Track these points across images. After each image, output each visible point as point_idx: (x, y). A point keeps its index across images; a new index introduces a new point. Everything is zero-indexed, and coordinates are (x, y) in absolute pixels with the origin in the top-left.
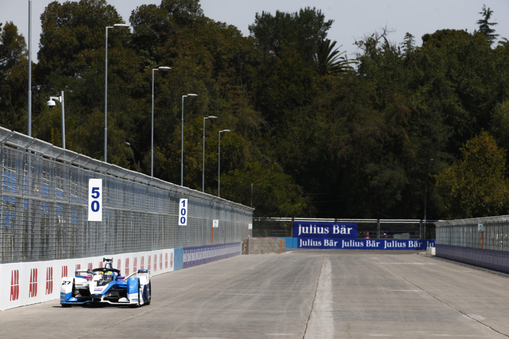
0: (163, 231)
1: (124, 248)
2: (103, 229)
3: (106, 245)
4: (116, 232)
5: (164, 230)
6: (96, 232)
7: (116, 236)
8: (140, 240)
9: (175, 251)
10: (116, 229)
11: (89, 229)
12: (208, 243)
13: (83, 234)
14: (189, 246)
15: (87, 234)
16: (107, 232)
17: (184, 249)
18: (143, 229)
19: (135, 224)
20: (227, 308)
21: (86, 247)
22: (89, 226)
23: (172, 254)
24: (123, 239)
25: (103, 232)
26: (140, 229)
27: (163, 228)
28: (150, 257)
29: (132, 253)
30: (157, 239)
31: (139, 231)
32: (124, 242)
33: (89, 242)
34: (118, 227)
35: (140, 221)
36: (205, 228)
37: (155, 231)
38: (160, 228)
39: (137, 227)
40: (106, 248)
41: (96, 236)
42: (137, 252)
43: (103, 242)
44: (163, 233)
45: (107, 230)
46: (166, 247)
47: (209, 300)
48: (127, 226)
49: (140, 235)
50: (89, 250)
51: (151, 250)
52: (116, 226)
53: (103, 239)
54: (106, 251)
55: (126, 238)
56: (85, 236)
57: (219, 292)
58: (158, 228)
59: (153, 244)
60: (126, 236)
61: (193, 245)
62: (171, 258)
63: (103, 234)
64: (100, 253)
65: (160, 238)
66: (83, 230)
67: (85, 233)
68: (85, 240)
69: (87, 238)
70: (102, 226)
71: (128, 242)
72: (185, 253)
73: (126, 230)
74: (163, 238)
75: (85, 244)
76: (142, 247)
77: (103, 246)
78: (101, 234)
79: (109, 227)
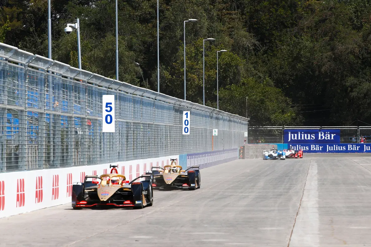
0: (169, 139)
1: (135, 155)
3: (119, 153)
4: (127, 142)
6: (110, 142)
7: (127, 144)
8: (149, 148)
9: (180, 157)
10: (127, 139)
11: (103, 139)
12: (209, 150)
13: (98, 144)
14: (192, 152)
15: (102, 144)
17: (188, 155)
18: (151, 139)
19: (144, 134)
20: (225, 206)
21: (101, 155)
22: (103, 137)
24: (134, 147)
27: (169, 137)
29: (142, 160)
31: (148, 140)
32: (135, 150)
33: (103, 151)
34: (129, 137)
35: (149, 131)
36: (206, 137)
37: (162, 140)
38: (166, 136)
39: (146, 137)
40: (119, 155)
41: (110, 145)
42: (147, 158)
43: (116, 150)
44: (169, 142)
45: (119, 140)
46: (171, 153)
47: (209, 199)
48: (137, 136)
49: (149, 143)
50: (104, 157)
51: (159, 157)
52: (128, 136)
53: (116, 147)
54: (119, 158)
55: (137, 147)
56: (100, 146)
57: (219, 192)
58: (164, 138)
60: (137, 144)
61: (195, 152)
63: (116, 143)
64: (114, 160)
65: (166, 146)
66: (98, 140)
67: (100, 142)
68: (100, 149)
69: (102, 147)
70: (115, 136)
71: (139, 150)
72: (189, 159)
73: (136, 140)
74: (169, 146)
75: (101, 152)
76: (150, 154)
77: (116, 154)
78: (114, 143)
79: (122, 137)
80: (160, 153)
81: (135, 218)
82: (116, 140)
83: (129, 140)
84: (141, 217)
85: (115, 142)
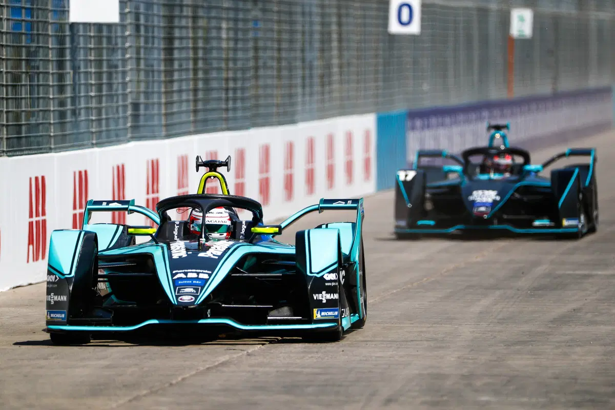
0: (335, 53)
1: (201, 116)
2: (125, 50)
3: (136, 106)
4: (169, 61)
5: (340, 49)
6: (99, 63)
7: (169, 72)
8: (257, 87)
9: (382, 124)
10: (169, 50)
11: (74, 51)
12: (496, 93)
13: (52, 69)
14: (427, 103)
15: (68, 69)
16: (138, 59)
17: (413, 115)
18: (265, 49)
19: (235, 31)
20: (563, 320)
21: (62, 115)
22: (72, 41)
24: (196, 84)
25: (124, 61)
26: (256, 49)
28: (290, 148)
30: (316, 80)
31: (251, 54)
32: (200, 95)
33: (74, 99)
35: (256, 20)
37: (308, 55)
38: (325, 39)
39: (246, 40)
40: (136, 117)
41: (99, 75)
42: (247, 128)
43: (125, 96)
44: (335, 61)
45: (138, 53)
46: (345, 109)
48: (207, 40)
49: (256, 68)
50: (76, 124)
52: (170, 39)
53: (125, 85)
54: (135, 128)
55: (206, 81)
56: (61, 77)
59: (299, 99)
60: (206, 72)
61: (440, 103)
62: (367, 149)
63: (124, 66)
64: (117, 136)
66: (52, 56)
67: (61, 64)
68: (61, 89)
69: (68, 81)
70: (119, 40)
71: (214, 95)
72: (413, 128)
73: (205, 53)
75: (62, 103)
76: (262, 111)
77: (125, 111)
78: (116, 67)
79: (146, 42)
80: (299, 108)
82: (124, 55)
83: (176, 54)
85: (120, 63)
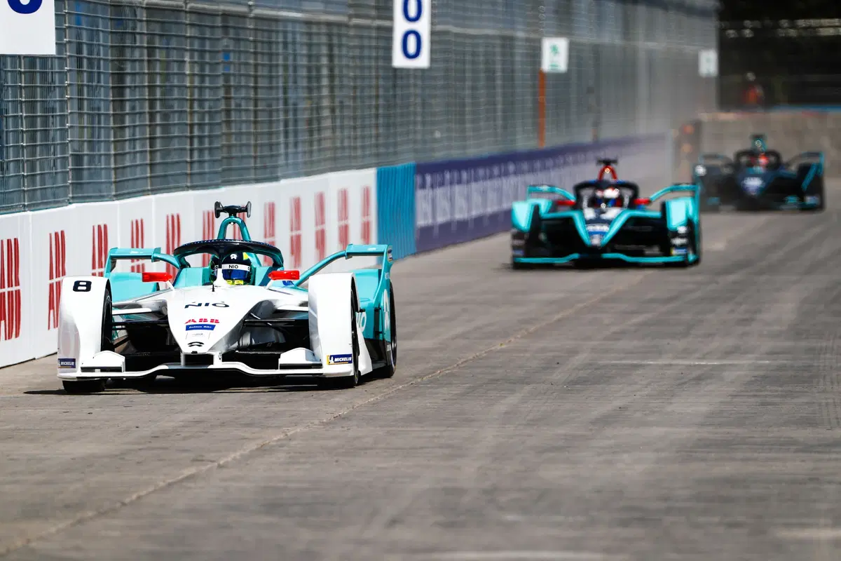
0: (325, 92)
1: (159, 171)
2: (63, 89)
3: (78, 159)
4: (120, 103)
5: (332, 88)
6: (32, 105)
7: (119, 118)
8: (229, 135)
9: (382, 180)
10: (119, 90)
12: (524, 142)
14: (439, 155)
16: (81, 101)
17: (422, 169)
18: (238, 88)
19: (202, 65)
23: (366, 193)
24: (153, 132)
25: (63, 103)
26: (228, 88)
27: (325, 82)
29: (191, 192)
30: (302, 126)
31: (221, 93)
32: (158, 145)
34: (128, 81)
35: (227, 52)
36: (509, 76)
37: (291, 95)
38: (314, 77)
39: (214, 77)
40: (78, 172)
41: (32, 120)
42: (217, 186)
43: (64, 146)
44: (326, 103)
45: (80, 92)
46: (339, 163)
47: (527, 388)
48: (167, 77)
49: (228, 112)
51: (276, 179)
52: (120, 76)
53: (64, 132)
54: (78, 185)
55: (165, 127)
57: (573, 352)
59: (282, 151)
60: (166, 116)
61: (456, 154)
63: (62, 110)
64: (54, 195)
65: (314, 125)
70: (57, 77)
71: (176, 145)
72: (423, 186)
73: (163, 94)
74: (327, 123)
76: (235, 165)
77: (64, 166)
78: (53, 110)
79: (90, 79)
80: (281, 161)
81: (162, 484)
82: (62, 95)
83: (128, 95)
84: (190, 478)
85: (57, 106)
